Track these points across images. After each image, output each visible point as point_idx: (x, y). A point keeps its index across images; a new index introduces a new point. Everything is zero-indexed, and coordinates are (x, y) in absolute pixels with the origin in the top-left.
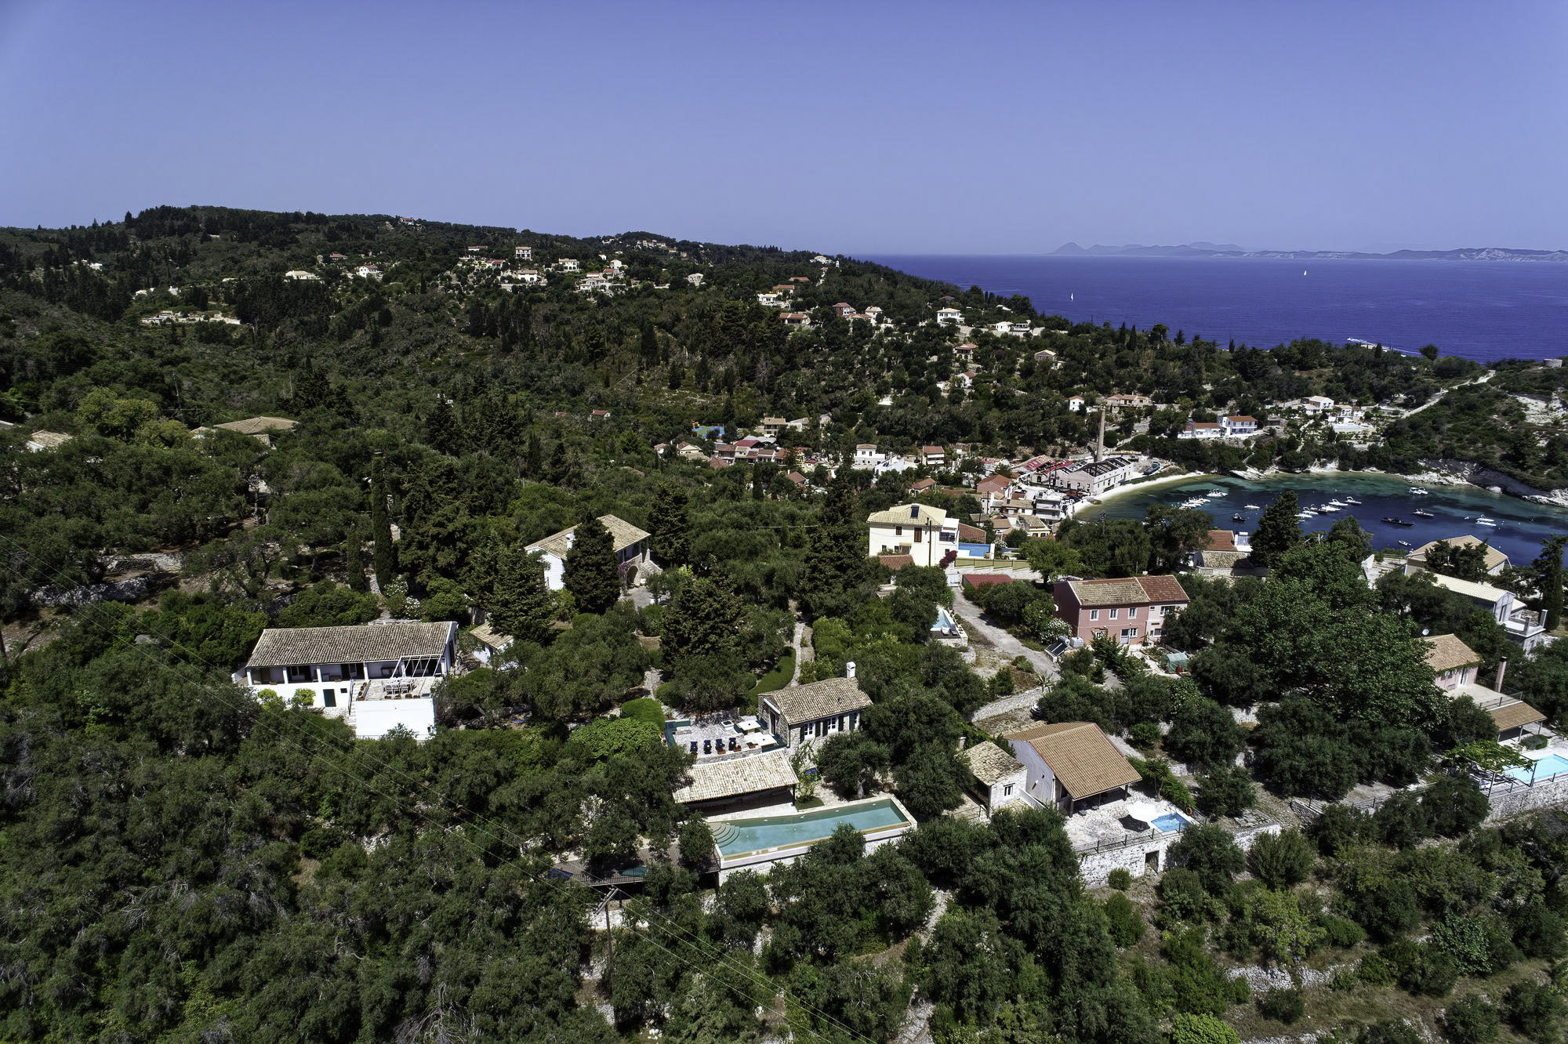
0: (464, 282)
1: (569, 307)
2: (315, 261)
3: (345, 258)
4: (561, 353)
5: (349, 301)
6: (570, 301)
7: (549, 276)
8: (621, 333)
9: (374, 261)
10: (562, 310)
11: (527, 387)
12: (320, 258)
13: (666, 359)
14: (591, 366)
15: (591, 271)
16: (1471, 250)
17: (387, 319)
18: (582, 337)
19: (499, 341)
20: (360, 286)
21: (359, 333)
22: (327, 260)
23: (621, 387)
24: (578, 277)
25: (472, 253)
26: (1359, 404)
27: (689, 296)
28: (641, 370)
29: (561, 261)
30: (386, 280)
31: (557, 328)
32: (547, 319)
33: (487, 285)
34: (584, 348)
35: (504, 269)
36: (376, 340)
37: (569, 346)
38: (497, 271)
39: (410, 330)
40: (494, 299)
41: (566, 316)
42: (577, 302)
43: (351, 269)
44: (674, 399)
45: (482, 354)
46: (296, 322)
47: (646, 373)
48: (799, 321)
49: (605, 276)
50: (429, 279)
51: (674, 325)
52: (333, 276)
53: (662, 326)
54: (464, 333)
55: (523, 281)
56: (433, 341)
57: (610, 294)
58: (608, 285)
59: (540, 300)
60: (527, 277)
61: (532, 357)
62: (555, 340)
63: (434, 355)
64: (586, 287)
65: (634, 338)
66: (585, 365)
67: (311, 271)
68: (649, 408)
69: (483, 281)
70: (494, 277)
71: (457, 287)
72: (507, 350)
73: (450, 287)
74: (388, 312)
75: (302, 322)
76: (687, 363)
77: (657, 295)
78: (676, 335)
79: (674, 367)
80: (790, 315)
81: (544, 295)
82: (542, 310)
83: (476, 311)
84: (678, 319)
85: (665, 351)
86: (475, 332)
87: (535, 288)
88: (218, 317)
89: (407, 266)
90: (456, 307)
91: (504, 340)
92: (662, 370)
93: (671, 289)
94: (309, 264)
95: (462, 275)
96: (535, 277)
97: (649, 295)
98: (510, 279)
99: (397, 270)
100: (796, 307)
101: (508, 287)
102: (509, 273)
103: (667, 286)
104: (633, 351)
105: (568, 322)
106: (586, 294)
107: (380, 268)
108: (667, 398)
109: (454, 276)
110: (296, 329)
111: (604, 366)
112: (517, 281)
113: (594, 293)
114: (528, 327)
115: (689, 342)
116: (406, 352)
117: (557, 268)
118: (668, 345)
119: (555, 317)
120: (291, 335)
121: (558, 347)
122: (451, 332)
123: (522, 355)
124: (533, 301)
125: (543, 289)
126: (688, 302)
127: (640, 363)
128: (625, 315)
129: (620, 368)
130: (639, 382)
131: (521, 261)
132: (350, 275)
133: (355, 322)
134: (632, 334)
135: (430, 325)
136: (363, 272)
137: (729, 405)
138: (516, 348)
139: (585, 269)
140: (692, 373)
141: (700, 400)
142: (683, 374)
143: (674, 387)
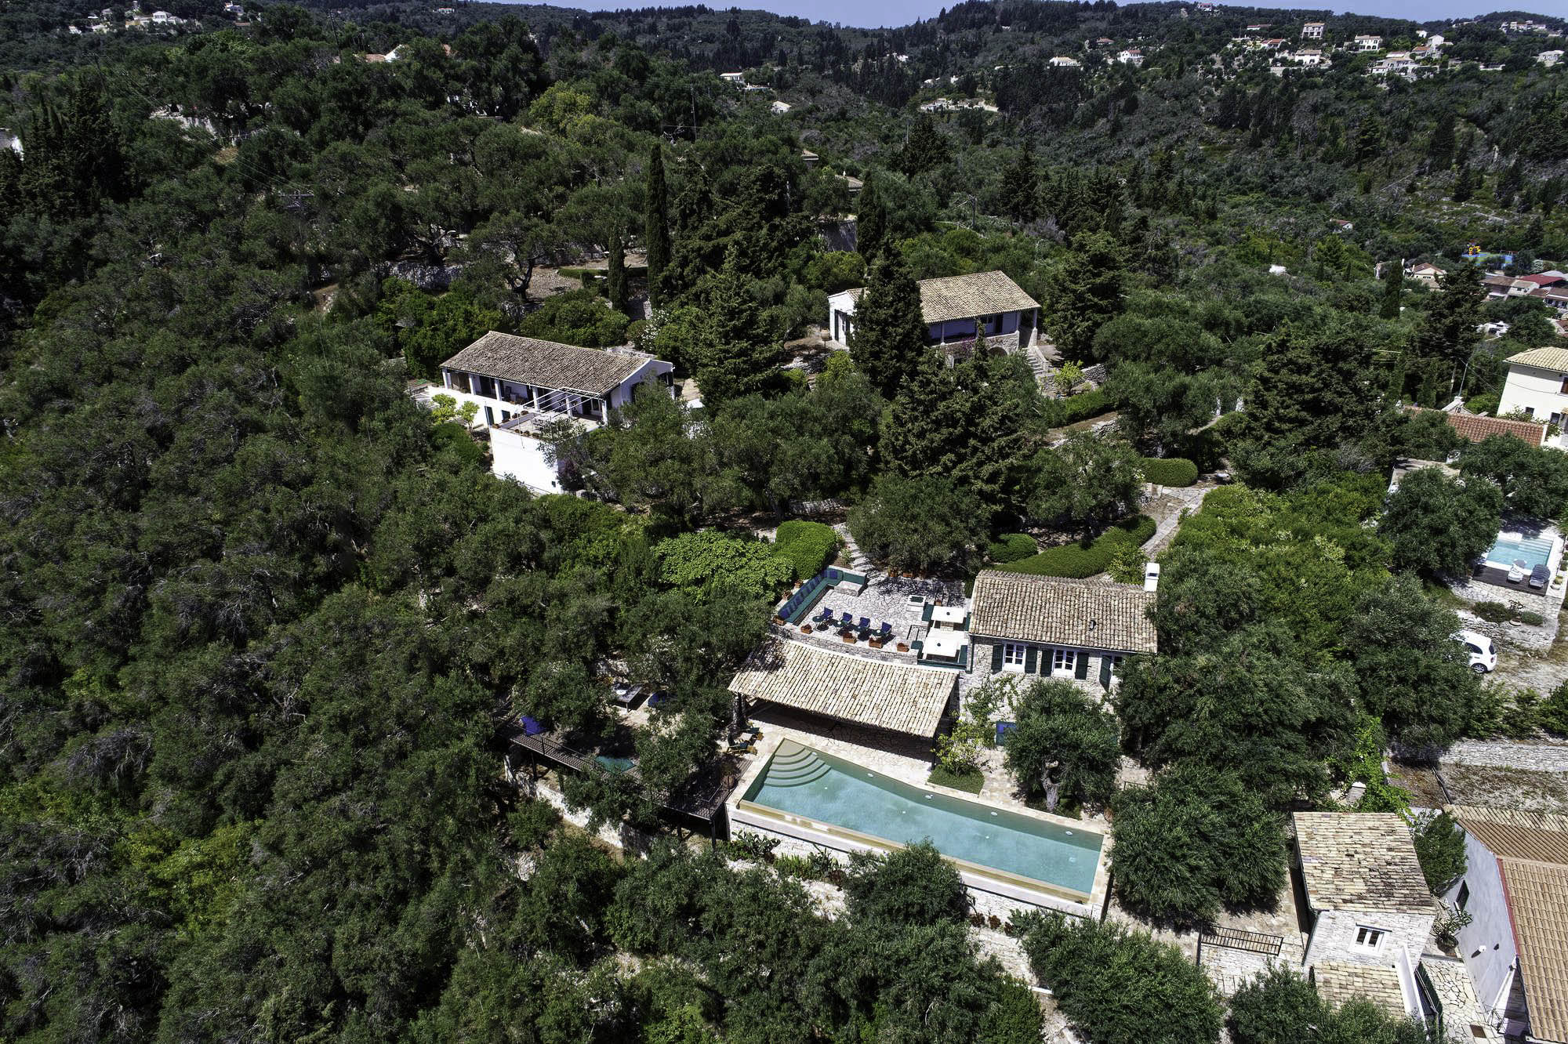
0: (1229, 66)
1: (1348, 94)
2: (1081, 47)
3: (1111, 42)
4: (1321, 150)
6: (1352, 87)
7: (1334, 58)
8: (1410, 127)
9: (1139, 44)
10: (1338, 98)
11: (1264, 188)
12: (1087, 43)
14: (1354, 168)
15: (1396, 50)
17: (1132, 107)
18: (1353, 133)
19: (1248, 134)
21: (1102, 121)
22: (1093, 45)
24: (1374, 58)
25: (1250, 33)
27: (1531, 80)
28: (1419, 175)
29: (1358, 39)
30: (1145, 65)
31: (1324, 121)
32: (1315, 109)
33: (1254, 69)
34: (1352, 145)
35: (1279, 51)
36: (1116, 128)
37: (1334, 143)
38: (1271, 53)
39: (1152, 120)
40: (1258, 84)
41: (1341, 106)
42: (1362, 90)
43: (1113, 54)
45: (1224, 149)
47: (1426, 178)
49: (1413, 56)
51: (1490, 117)
52: (1094, 61)
53: (1472, 119)
54: (1210, 123)
55: (1300, 63)
56: (1174, 132)
57: (1411, 77)
58: (1411, 67)
59: (1314, 86)
60: (1306, 59)
61: (1282, 155)
62: (1317, 134)
64: (1381, 70)
65: (1425, 134)
66: (1346, 166)
67: (1073, 58)
68: (1411, 223)
69: (1251, 64)
70: (1266, 59)
71: (1219, 72)
72: (1255, 144)
73: (1210, 71)
74: (1135, 100)
75: (1051, 110)
76: (1491, 168)
77: (1481, 79)
78: (1487, 131)
79: (1470, 172)
81: (1320, 80)
82: (1312, 97)
84: (1499, 108)
85: (1463, 150)
86: (1223, 124)
87: (1311, 73)
88: (982, 104)
89: (1172, 50)
90: (1210, 94)
91: (1255, 133)
92: (1451, 176)
93: (1504, 70)
94: (1074, 50)
95: (1229, 59)
96: (1317, 59)
97: (1468, 79)
98: (1284, 61)
99: (1161, 55)
101: (1278, 71)
102: (1286, 54)
103: (1500, 67)
104: (1417, 150)
105: (1341, 113)
106: (1378, 79)
107: (1143, 53)
109: (1219, 59)
110: (1044, 117)
111: (1368, 170)
112: (1292, 63)
113: (1390, 77)
114: (1287, 118)
117: (1350, 47)
118: (1470, 143)
119: (1326, 106)
120: (1037, 123)
121: (1320, 143)
122: (1195, 122)
123: (1270, 151)
124: (1303, 87)
125: (1322, 73)
127: (1421, 166)
128: (1423, 105)
129: (1390, 171)
130: (1412, 189)
131: (1306, 39)
132: (1110, 61)
133: (1100, 111)
134: (1425, 128)
135: (1175, 114)
136: (1124, 57)
138: (1266, 143)
139: (1387, 47)
140: (1491, 182)
141: (1493, 218)
142: (1480, 182)
143: (1459, 198)
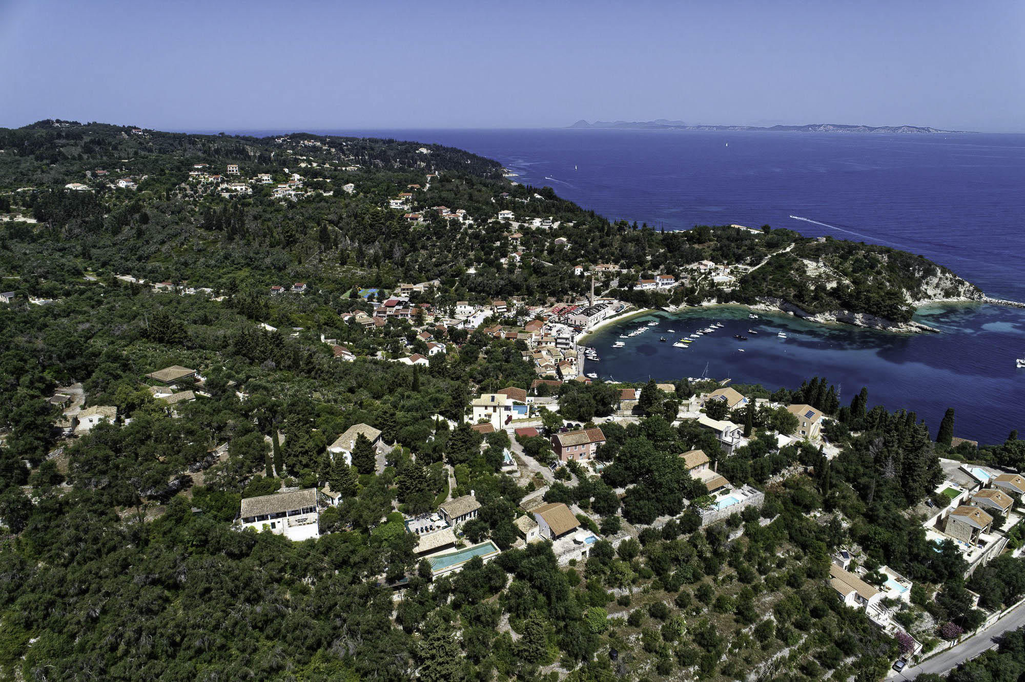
0: (196, 192)
1: (269, 209)
2: (85, 176)
3: (107, 173)
4: (267, 240)
5: (115, 205)
6: (269, 205)
7: (253, 187)
8: (305, 227)
9: (128, 175)
10: (264, 211)
11: (249, 265)
12: (89, 174)
13: (336, 245)
14: (288, 249)
15: (280, 183)
16: (816, 126)
17: (145, 219)
18: (280, 229)
19: (224, 233)
20: (121, 194)
21: (126, 229)
22: (95, 175)
23: (309, 266)
24: (273, 187)
25: (198, 170)
26: (728, 264)
27: (347, 201)
28: (321, 253)
29: (260, 176)
30: (140, 190)
31: (262, 224)
32: (255, 218)
33: (212, 195)
34: (282, 236)
35: (222, 183)
36: (140, 234)
37: (272, 236)
38: (218, 185)
39: (163, 227)
40: (218, 204)
41: (268, 216)
42: (274, 205)
43: (113, 182)
44: (344, 272)
45: (215, 242)
46: (79, 221)
47: (324, 254)
48: (417, 219)
49: (290, 186)
50: (171, 190)
51: (339, 222)
52: (102, 187)
53: (331, 222)
54: (200, 228)
55: (236, 190)
56: (181, 234)
57: (295, 199)
58: (293, 193)
59: (249, 204)
60: (239, 188)
61: (248, 244)
62: (262, 232)
63: (182, 244)
64: (279, 195)
65: (315, 230)
66: (283, 248)
67: (84, 183)
68: (329, 279)
69: (209, 192)
70: (216, 188)
71: (192, 196)
72: (231, 239)
73: (186, 196)
74: (146, 214)
75: (84, 222)
76: (349, 248)
77: (325, 200)
78: (341, 229)
79: (342, 251)
80: (411, 215)
81: (251, 200)
82: (252, 211)
83: (206, 213)
84: (341, 218)
85: (335, 240)
86: (208, 228)
87: (245, 196)
88: (20, 219)
89: (153, 179)
90: (193, 210)
91: (228, 232)
92: (334, 253)
93: (334, 196)
94: (82, 179)
95: (193, 187)
96: (244, 188)
97: (320, 201)
98: (227, 190)
99: (146, 182)
100: (414, 209)
101: (226, 195)
102: (225, 186)
103: (331, 193)
104: (314, 239)
105: (269, 220)
106: (280, 200)
107: (135, 181)
108: (339, 272)
109: (188, 187)
110: (80, 226)
111: (296, 249)
112: (232, 191)
113: (285, 199)
114: (243, 224)
115: (350, 233)
116: (163, 243)
117: (257, 181)
118: (336, 237)
119: (261, 217)
120: (77, 231)
121: (265, 236)
122: (192, 228)
123: (241, 242)
124: (244, 205)
125: (250, 197)
126: (347, 206)
127: (320, 248)
128: (307, 215)
129: (307, 251)
130: (321, 261)
131: (232, 176)
132: (112, 186)
133: (121, 221)
134: (313, 227)
135: (177, 223)
136: (122, 184)
137: (378, 276)
138: (237, 237)
139: (276, 181)
140: (353, 255)
141: (360, 272)
142: (348, 255)
143: (343, 264)
